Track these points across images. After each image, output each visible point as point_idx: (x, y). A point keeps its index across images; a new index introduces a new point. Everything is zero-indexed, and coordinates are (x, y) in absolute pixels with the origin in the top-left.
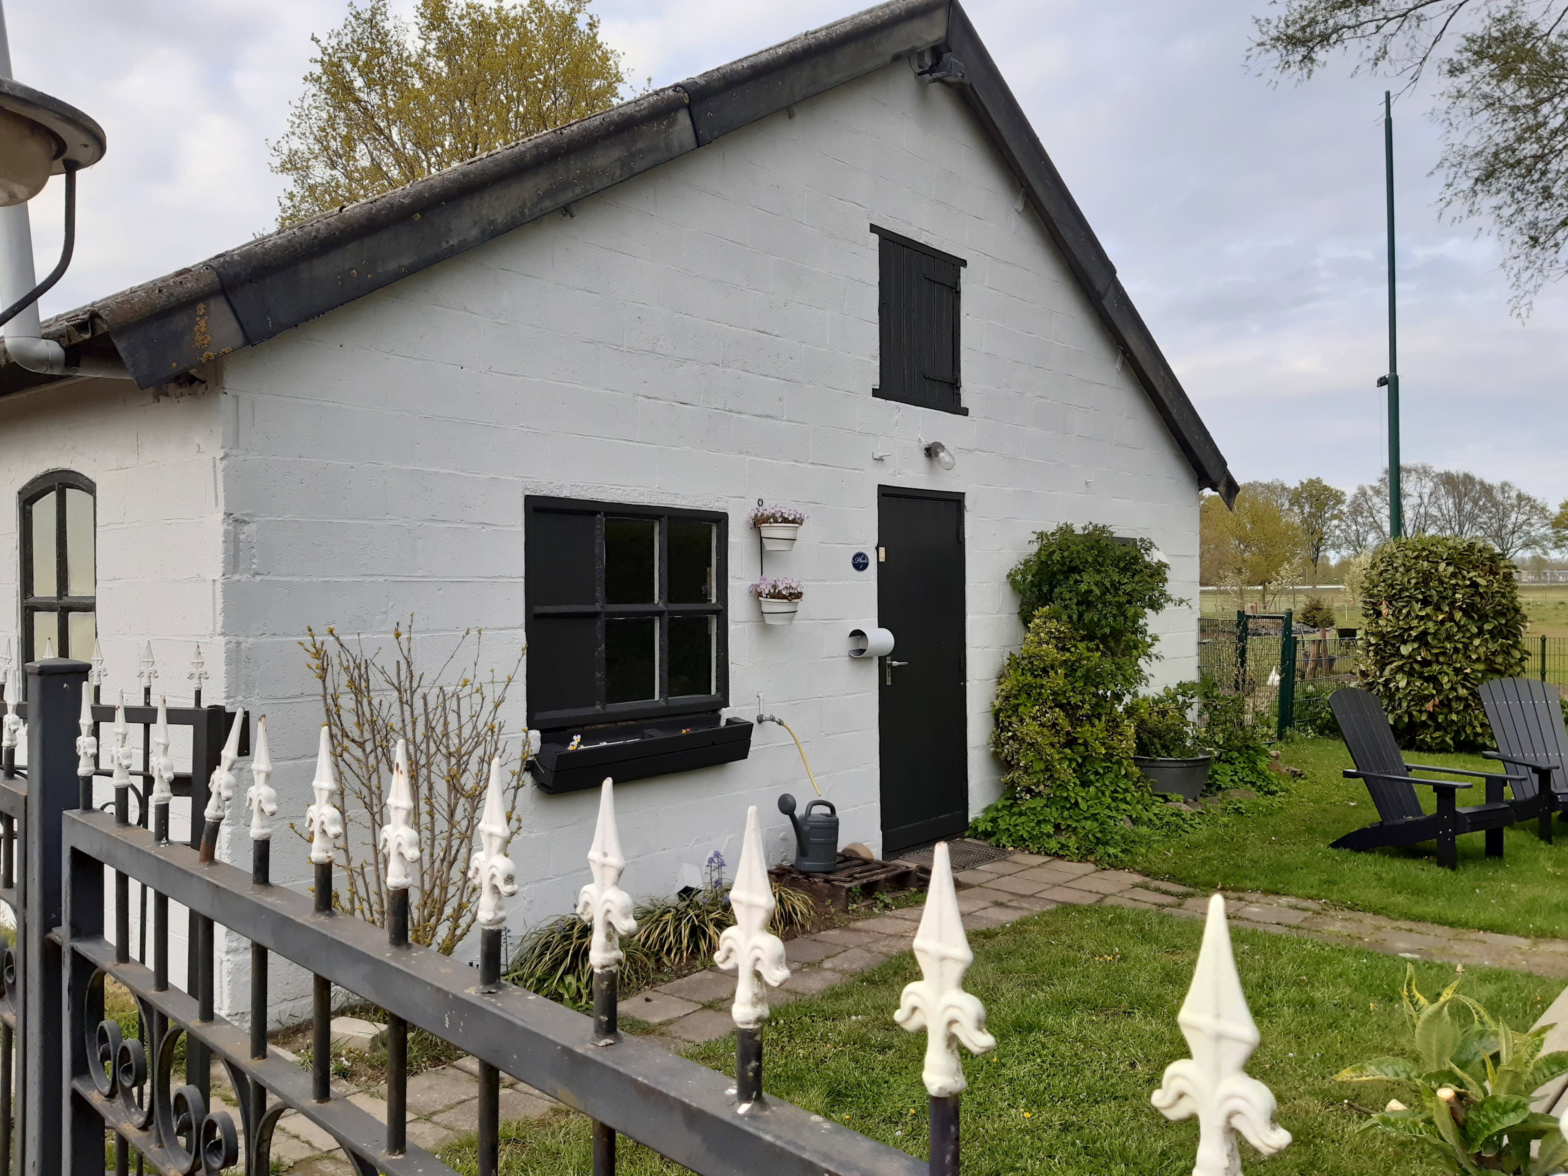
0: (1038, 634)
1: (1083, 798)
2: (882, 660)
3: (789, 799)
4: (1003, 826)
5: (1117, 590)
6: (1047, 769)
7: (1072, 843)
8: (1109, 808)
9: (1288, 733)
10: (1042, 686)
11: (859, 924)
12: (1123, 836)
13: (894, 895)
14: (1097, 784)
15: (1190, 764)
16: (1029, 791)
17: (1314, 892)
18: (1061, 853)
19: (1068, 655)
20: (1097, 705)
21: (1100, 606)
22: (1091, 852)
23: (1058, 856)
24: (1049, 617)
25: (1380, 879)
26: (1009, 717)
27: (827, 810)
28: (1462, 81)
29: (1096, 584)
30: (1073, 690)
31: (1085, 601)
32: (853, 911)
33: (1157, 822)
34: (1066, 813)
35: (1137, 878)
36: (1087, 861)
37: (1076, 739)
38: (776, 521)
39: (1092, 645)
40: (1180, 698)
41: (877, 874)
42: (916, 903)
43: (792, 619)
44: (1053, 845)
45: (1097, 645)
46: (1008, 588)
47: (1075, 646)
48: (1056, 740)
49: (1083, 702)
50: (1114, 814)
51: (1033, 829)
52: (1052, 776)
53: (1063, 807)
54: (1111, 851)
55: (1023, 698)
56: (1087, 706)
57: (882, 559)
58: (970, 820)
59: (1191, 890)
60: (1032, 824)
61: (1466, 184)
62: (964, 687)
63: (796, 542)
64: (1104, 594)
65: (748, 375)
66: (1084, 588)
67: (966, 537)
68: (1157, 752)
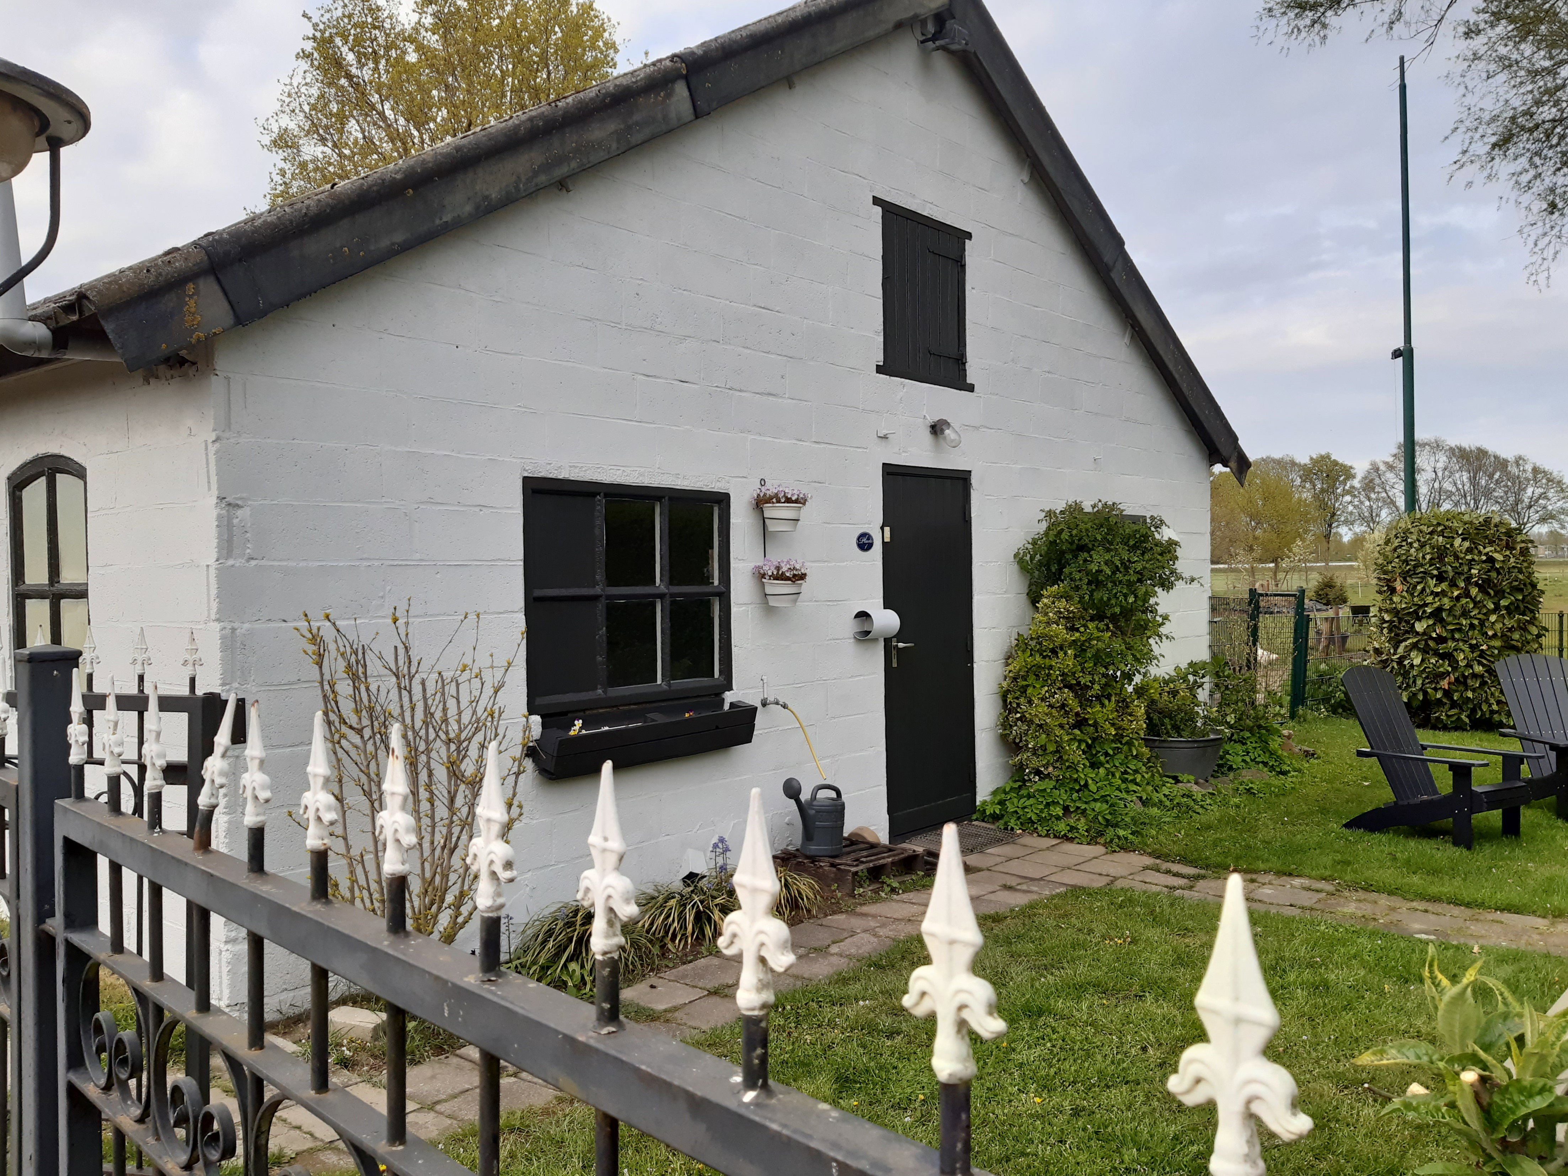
0: (1046, 614)
1: (1093, 779)
2: (887, 641)
3: (794, 783)
4: (1011, 809)
5: (1127, 568)
6: (1057, 751)
7: (1082, 825)
8: (1119, 789)
9: (1301, 712)
10: (1051, 667)
11: (865, 909)
12: (1133, 818)
13: (901, 879)
14: (1107, 766)
15: (1202, 745)
16: (1038, 772)
17: (1328, 873)
18: (1070, 835)
19: (1077, 634)
20: (1106, 685)
21: (1110, 585)
22: (1101, 834)
23: (1067, 839)
24: (1058, 597)
25: (1395, 859)
26: (1017, 698)
27: (833, 794)
28: (1478, 43)
29: (1106, 563)
30: (1083, 671)
31: (1095, 580)
32: (860, 895)
33: (1168, 803)
34: (1075, 795)
35: (1148, 861)
36: (1097, 843)
37: (1086, 720)
38: (779, 501)
39: (1101, 626)
40: (1191, 678)
41: (884, 858)
42: (924, 886)
43: (795, 601)
44: (1062, 827)
45: (1107, 625)
46: (1015, 567)
47: (1085, 626)
48: (1065, 721)
49: (1093, 682)
50: (1124, 795)
51: (1042, 811)
52: (1061, 757)
53: (1072, 789)
54: (1121, 833)
55: (1031, 679)
56: (1096, 687)
57: (887, 539)
58: (978, 803)
59: (1203, 872)
60: (1041, 807)
61: (1481, 148)
62: (972, 669)
63: (799, 523)
64: (1114, 573)
65: (749, 351)
66: (1094, 568)
67: (972, 515)
68: (1168, 733)
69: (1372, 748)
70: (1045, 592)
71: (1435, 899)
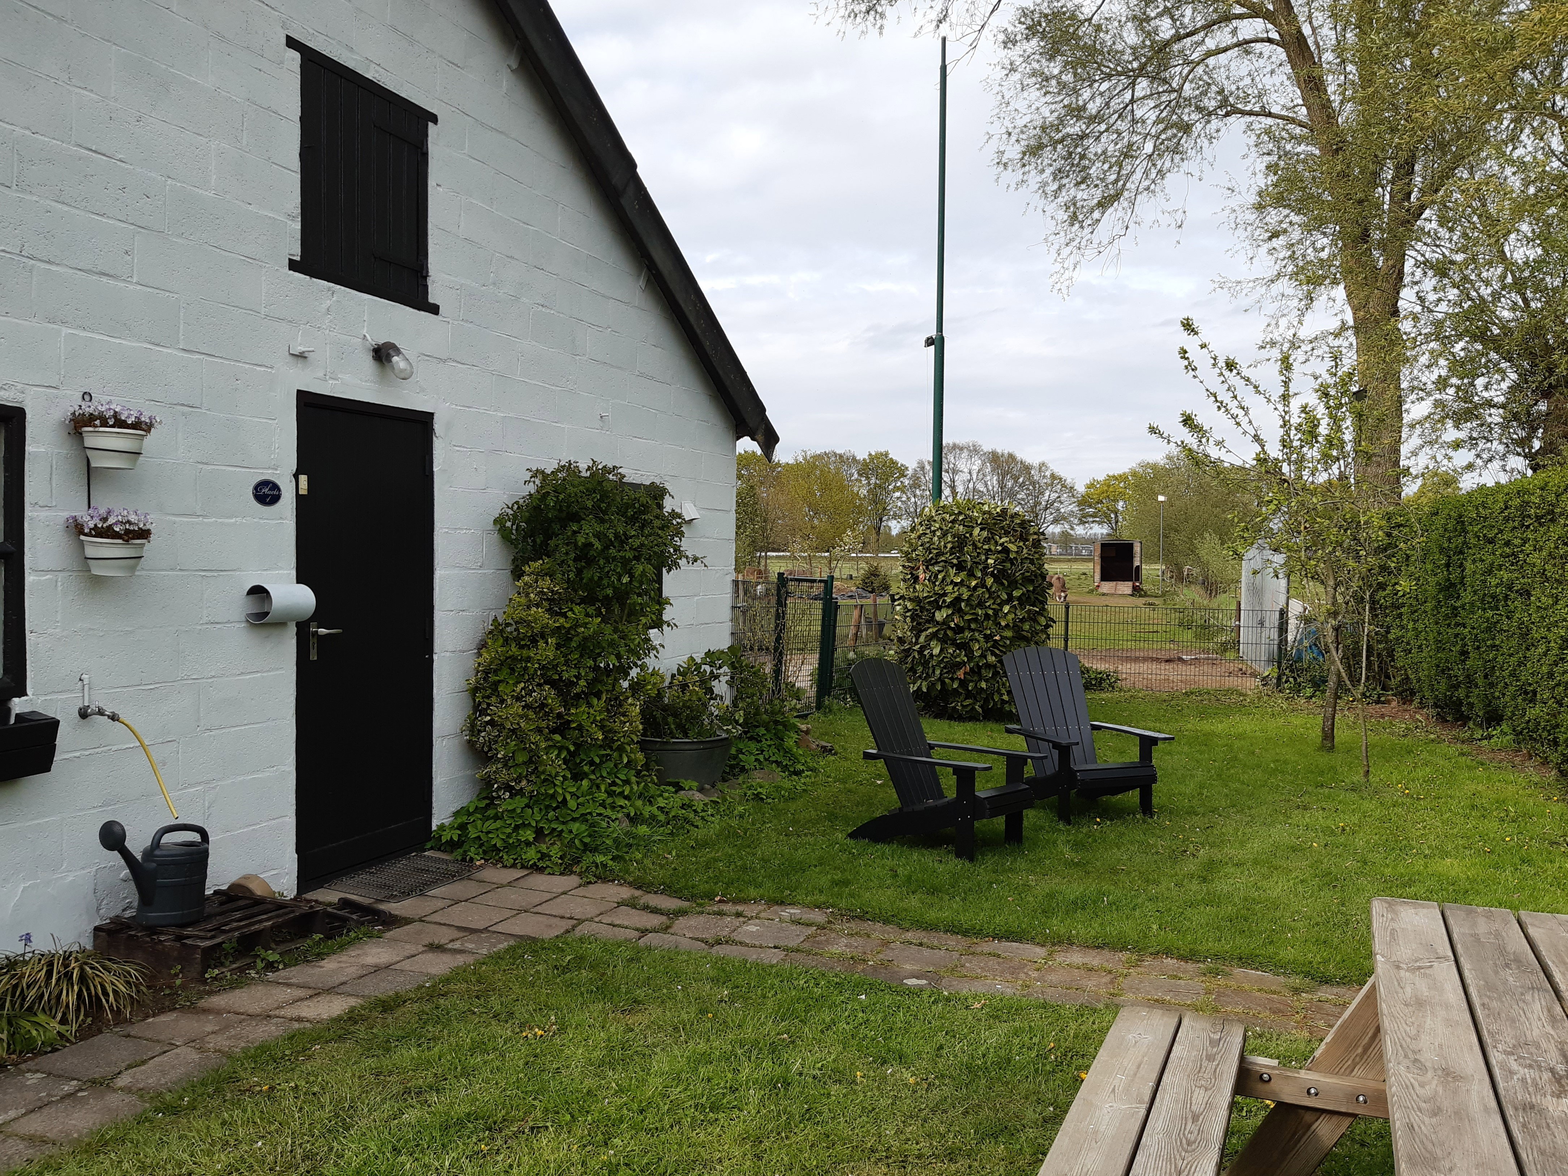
0: (527, 595)
1: (573, 794)
2: (303, 628)
3: (117, 829)
4: (473, 835)
5: (622, 542)
6: (530, 761)
7: (555, 852)
8: (603, 805)
9: (827, 702)
10: (529, 659)
11: (218, 1001)
12: (615, 840)
13: (283, 948)
14: (593, 777)
15: (709, 746)
16: (508, 788)
17: (823, 898)
18: (540, 864)
19: (562, 620)
20: (595, 680)
21: (602, 562)
22: (577, 861)
23: (536, 869)
24: (540, 574)
25: (895, 875)
26: (488, 697)
27: (195, 837)
29: (598, 536)
30: (566, 663)
31: (584, 555)
32: (215, 979)
33: (662, 817)
34: (551, 814)
35: (626, 892)
36: (572, 873)
37: (569, 722)
38: (105, 424)
39: (591, 610)
40: (708, 668)
41: (261, 921)
42: (318, 955)
43: (133, 569)
44: (531, 854)
45: (599, 609)
46: (496, 536)
47: (571, 610)
48: (544, 724)
49: (578, 677)
50: (609, 812)
51: (509, 836)
52: (536, 768)
53: (548, 807)
54: (600, 859)
55: (504, 674)
56: (582, 683)
57: (304, 490)
58: (434, 828)
59: (685, 904)
60: (509, 830)
62: (431, 661)
63: (141, 458)
64: (607, 548)
65: (66, 208)
66: (581, 540)
67: (435, 469)
68: (671, 733)
69: (879, 749)
70: (527, 569)
71: (931, 927)
